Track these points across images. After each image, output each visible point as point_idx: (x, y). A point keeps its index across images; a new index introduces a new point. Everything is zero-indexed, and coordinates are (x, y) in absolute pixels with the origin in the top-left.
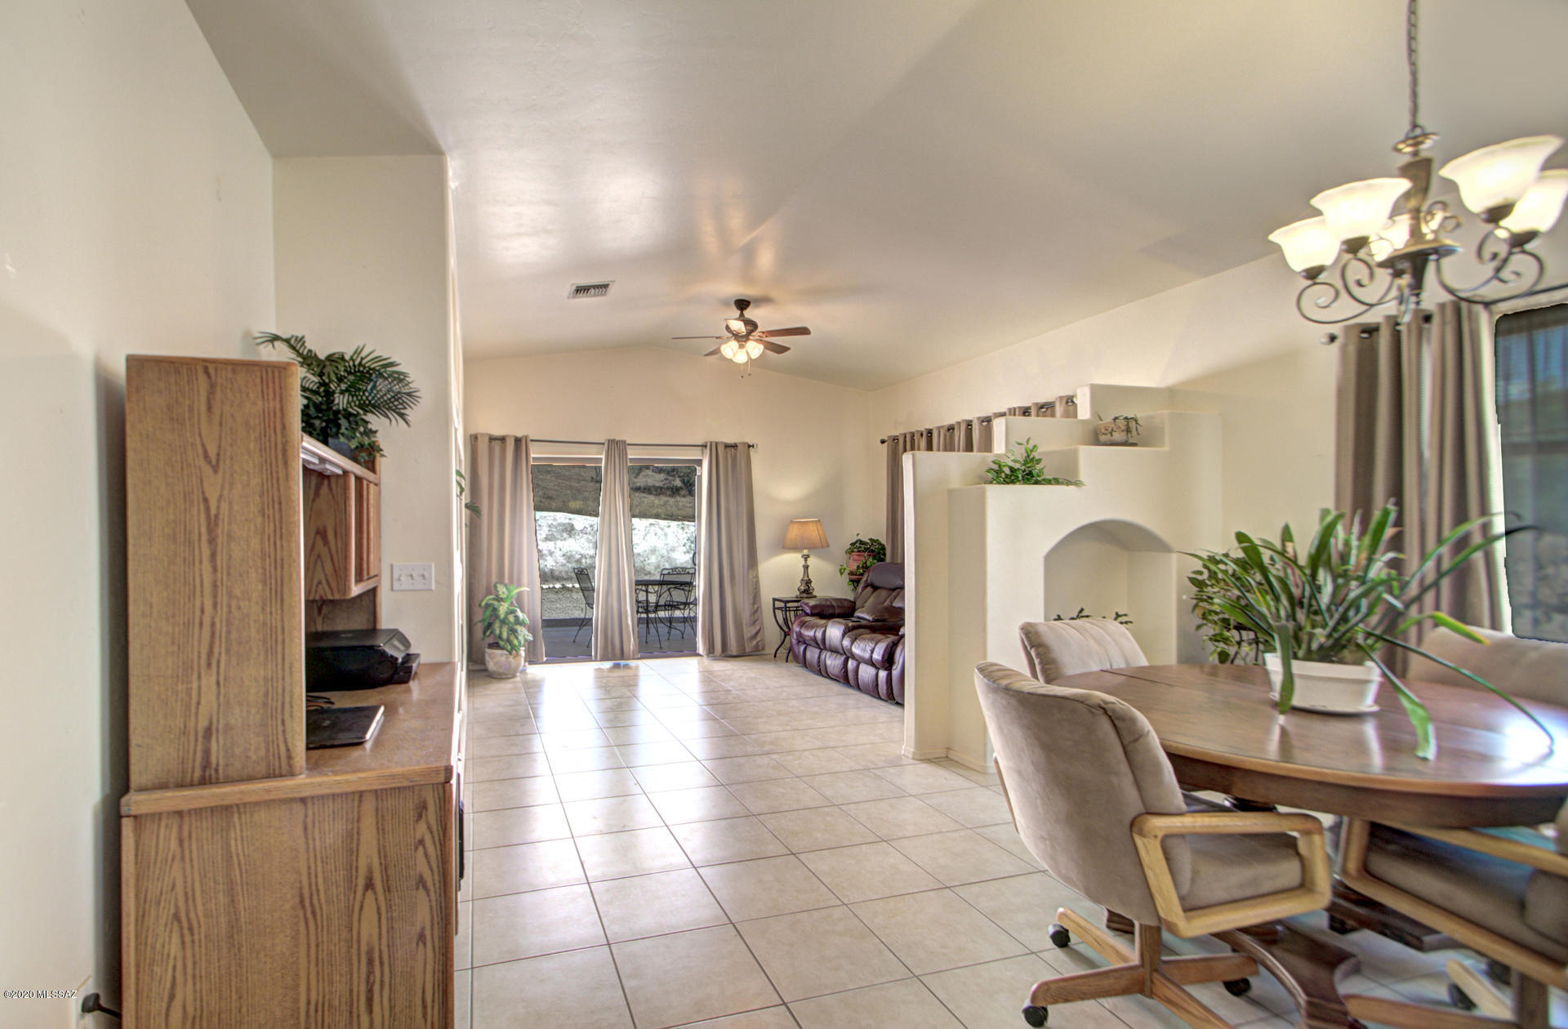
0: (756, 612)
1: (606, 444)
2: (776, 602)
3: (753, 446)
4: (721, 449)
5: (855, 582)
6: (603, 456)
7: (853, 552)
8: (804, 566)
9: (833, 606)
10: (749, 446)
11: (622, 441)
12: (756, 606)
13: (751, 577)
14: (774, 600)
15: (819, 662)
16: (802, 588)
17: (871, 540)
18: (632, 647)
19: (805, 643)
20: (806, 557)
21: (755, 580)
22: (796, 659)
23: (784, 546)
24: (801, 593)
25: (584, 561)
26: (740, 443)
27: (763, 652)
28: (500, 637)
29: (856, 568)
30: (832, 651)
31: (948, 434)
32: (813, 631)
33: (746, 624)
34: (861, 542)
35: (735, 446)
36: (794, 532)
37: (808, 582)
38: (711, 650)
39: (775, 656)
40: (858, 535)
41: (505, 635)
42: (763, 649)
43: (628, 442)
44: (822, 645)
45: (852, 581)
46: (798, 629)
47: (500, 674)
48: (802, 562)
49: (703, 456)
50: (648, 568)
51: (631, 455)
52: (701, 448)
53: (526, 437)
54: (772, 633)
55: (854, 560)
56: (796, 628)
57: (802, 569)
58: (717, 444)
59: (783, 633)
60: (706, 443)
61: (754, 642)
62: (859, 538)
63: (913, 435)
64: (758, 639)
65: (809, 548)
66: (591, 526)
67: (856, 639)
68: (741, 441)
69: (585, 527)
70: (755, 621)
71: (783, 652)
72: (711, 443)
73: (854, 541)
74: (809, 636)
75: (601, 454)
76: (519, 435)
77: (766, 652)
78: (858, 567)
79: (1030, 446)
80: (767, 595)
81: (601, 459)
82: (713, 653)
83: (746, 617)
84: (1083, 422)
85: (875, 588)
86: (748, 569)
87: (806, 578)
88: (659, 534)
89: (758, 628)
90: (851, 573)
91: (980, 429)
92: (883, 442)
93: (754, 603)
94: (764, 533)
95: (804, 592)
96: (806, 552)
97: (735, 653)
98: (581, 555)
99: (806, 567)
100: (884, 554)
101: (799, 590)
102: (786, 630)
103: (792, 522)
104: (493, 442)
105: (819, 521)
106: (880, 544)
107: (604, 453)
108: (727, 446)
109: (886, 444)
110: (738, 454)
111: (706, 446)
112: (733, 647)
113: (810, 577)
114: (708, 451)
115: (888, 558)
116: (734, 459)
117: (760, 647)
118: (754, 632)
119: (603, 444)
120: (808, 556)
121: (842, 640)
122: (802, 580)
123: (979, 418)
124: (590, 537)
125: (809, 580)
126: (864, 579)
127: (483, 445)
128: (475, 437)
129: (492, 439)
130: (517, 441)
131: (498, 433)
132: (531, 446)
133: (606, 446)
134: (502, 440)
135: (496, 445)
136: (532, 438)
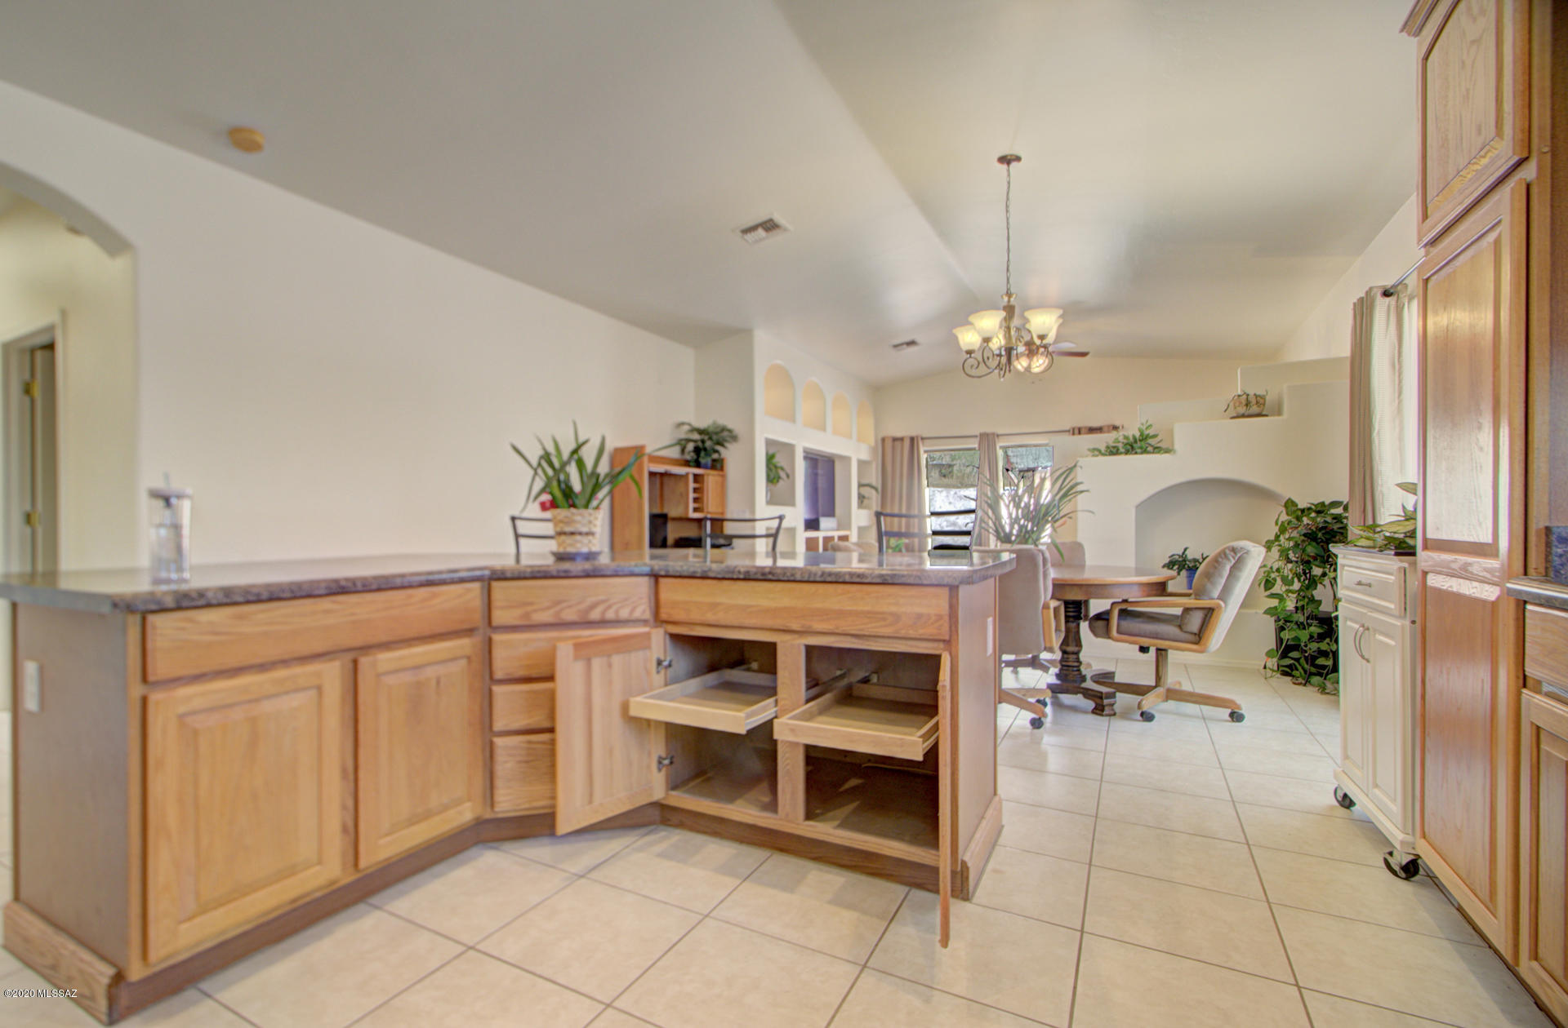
1: (979, 437)
6: (977, 446)
11: (991, 434)
43: (998, 433)
52: (1067, 432)
53: (918, 436)
58: (1080, 428)
60: (1071, 428)
75: (976, 444)
76: (913, 435)
79: (1146, 426)
104: (896, 443)
107: (978, 444)
108: (1091, 429)
111: (1070, 431)
127: (889, 444)
128: (883, 440)
129: (895, 439)
130: (912, 439)
131: (899, 434)
132: (923, 443)
133: (978, 439)
134: (902, 439)
135: (898, 444)
136: (924, 436)
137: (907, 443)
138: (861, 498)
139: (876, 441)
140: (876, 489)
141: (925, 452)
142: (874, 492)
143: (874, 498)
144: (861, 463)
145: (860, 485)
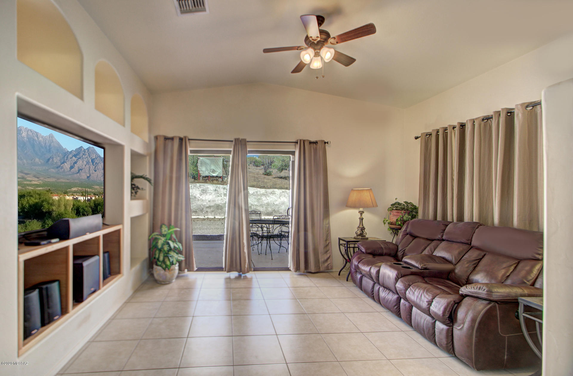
0: (327, 245)
1: (234, 142)
2: (341, 241)
3: (328, 143)
4: (307, 144)
5: (395, 230)
6: (232, 149)
7: (393, 210)
8: (360, 218)
9: (382, 248)
10: (325, 143)
11: (244, 139)
12: (328, 242)
13: (325, 224)
14: (340, 239)
15: (373, 291)
16: (359, 233)
17: (406, 202)
18: (246, 266)
19: (361, 274)
20: (361, 213)
21: (328, 225)
22: (354, 281)
23: (346, 204)
24: (357, 235)
25: (252, 207)
26: (319, 141)
27: (331, 270)
28: (158, 259)
29: (395, 220)
30: (384, 287)
31: (483, 123)
32: (369, 268)
33: (321, 253)
34: (399, 204)
35: (316, 143)
36: (354, 197)
37: (363, 229)
38: (297, 269)
39: (339, 275)
40: (396, 199)
41: (161, 258)
42: (331, 269)
43: (248, 140)
44: (377, 279)
45: (392, 229)
46: (356, 263)
47: (160, 281)
48: (359, 215)
49: (295, 149)
50: (281, 211)
51: (250, 148)
52: (294, 144)
53: (185, 137)
54: (338, 260)
55: (394, 215)
56: (355, 262)
57: (359, 220)
58: (304, 141)
59: (345, 260)
60: (297, 140)
61: (326, 264)
62: (397, 201)
63: (445, 129)
64: (329, 262)
65: (363, 207)
66: (256, 192)
67: (410, 286)
68: (320, 139)
69: (254, 193)
70: (327, 252)
71: (345, 273)
72: (300, 140)
73: (394, 203)
74: (365, 271)
75: (231, 148)
76: (182, 136)
77: (334, 270)
78: (397, 220)
80: (335, 236)
81: (231, 151)
82: (299, 270)
83: (321, 249)
85: (414, 237)
86: (323, 219)
87: (361, 226)
88: (286, 196)
89: (328, 256)
90: (391, 223)
91: (523, 114)
92: (416, 138)
93: (326, 240)
94: (334, 196)
95: (359, 235)
96: (361, 209)
97: (313, 271)
98: (252, 204)
100: (417, 213)
101: (356, 233)
102: (347, 258)
103: (352, 190)
104: (167, 141)
105: (371, 189)
106: (413, 205)
107: (233, 147)
108: (311, 143)
109: (419, 139)
110: (318, 147)
111: (297, 143)
112: (312, 268)
113: (364, 226)
114: (298, 146)
115: (420, 216)
116: (316, 150)
117: (330, 268)
118: (326, 258)
119: (232, 141)
120: (363, 212)
121: (396, 283)
122: (358, 227)
123: (522, 105)
124: (256, 197)
125: (364, 227)
126: (404, 229)
127: (161, 141)
128: (156, 138)
129: (166, 138)
130: (181, 139)
131: (170, 135)
132: (189, 142)
133: (234, 143)
134: (172, 139)
135: (169, 143)
136: (190, 138)
137: (176, 143)
138: (134, 188)
139: (150, 139)
140: (149, 181)
141: (192, 152)
142: (147, 183)
143: (147, 189)
144: (134, 155)
145: (133, 177)
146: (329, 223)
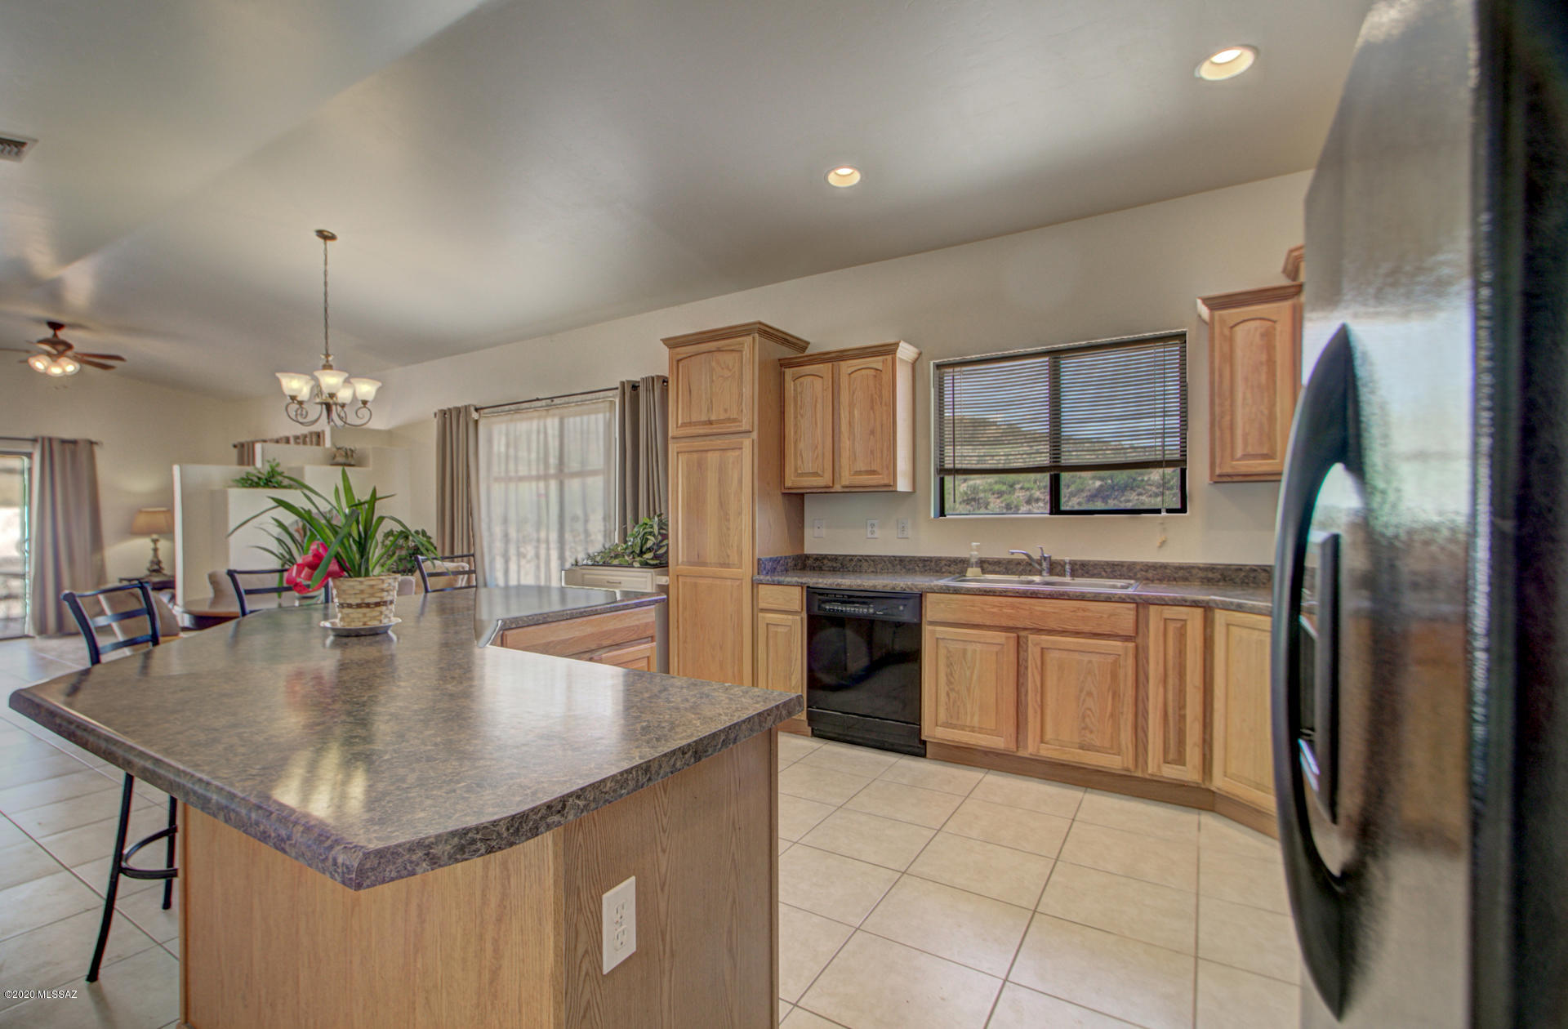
2: (128, 581)
3: (98, 443)
4: (56, 447)
8: (153, 549)
10: (93, 442)
13: (94, 560)
14: (125, 579)
16: (151, 568)
20: (155, 541)
21: (100, 563)
23: (134, 532)
24: (149, 571)
26: (80, 440)
35: (74, 442)
36: (142, 520)
37: (159, 563)
38: (42, 630)
48: (152, 545)
49: (33, 449)
52: (31, 441)
57: (151, 551)
58: (49, 439)
60: (37, 437)
65: (156, 533)
68: (83, 438)
72: (43, 437)
79: (274, 464)
80: (114, 576)
82: (46, 632)
84: (328, 449)
86: (91, 554)
87: (155, 559)
92: (235, 446)
95: (153, 570)
96: (155, 536)
99: (155, 550)
101: (147, 569)
103: (139, 511)
105: (168, 511)
108: (64, 442)
110: (79, 450)
111: (34, 440)
113: (160, 558)
114: (39, 444)
116: (74, 454)
120: (157, 540)
122: (152, 561)
125: (158, 560)
146: (102, 560)
